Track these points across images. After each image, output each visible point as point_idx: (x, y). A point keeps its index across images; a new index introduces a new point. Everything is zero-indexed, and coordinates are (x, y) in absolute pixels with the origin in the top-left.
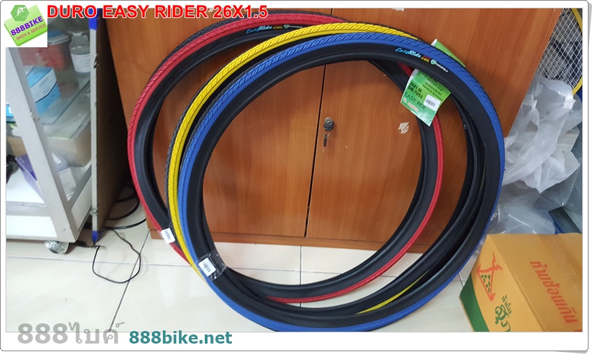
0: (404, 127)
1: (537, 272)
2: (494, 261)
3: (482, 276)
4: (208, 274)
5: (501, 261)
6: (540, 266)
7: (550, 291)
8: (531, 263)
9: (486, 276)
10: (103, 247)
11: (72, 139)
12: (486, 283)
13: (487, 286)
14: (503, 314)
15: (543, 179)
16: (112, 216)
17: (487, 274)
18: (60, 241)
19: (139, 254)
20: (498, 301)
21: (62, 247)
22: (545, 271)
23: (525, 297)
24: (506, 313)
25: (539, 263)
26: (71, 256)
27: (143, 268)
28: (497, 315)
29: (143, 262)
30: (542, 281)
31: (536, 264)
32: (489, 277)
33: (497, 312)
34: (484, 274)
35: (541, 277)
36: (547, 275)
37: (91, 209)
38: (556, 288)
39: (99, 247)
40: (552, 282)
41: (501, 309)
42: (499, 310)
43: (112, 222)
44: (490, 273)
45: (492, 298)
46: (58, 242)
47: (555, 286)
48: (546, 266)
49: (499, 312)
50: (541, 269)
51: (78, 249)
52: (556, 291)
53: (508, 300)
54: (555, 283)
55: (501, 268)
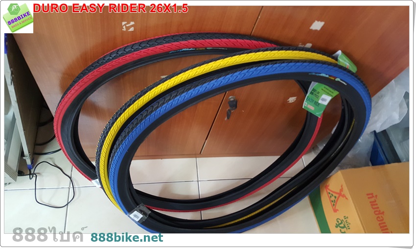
0: (292, 100)
1: (371, 202)
2: (341, 190)
3: (329, 193)
4: (137, 220)
5: (346, 192)
6: (373, 197)
7: (378, 219)
8: (368, 195)
9: (333, 195)
12: (332, 199)
13: (332, 201)
14: (342, 225)
19: (70, 178)
20: (340, 216)
22: (375, 201)
25: (372, 194)
29: (76, 186)
30: (373, 210)
31: (371, 196)
32: (335, 197)
34: (331, 193)
35: (374, 207)
36: (377, 204)
38: (382, 215)
40: (380, 211)
41: (342, 222)
42: (339, 221)
44: (336, 195)
45: (335, 211)
47: (381, 214)
48: (376, 196)
50: (372, 200)
52: (381, 219)
54: (382, 211)
55: (347, 199)
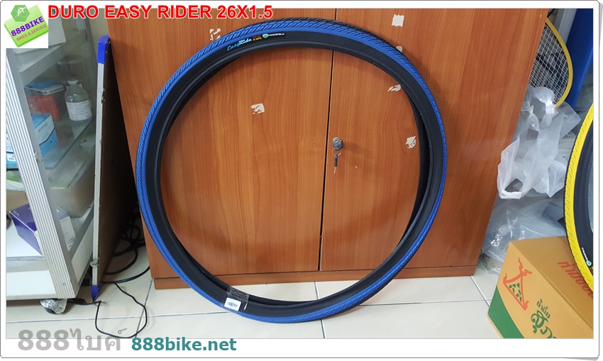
0: (411, 142)
1: (567, 271)
2: (521, 267)
3: (511, 287)
6: (569, 265)
7: (585, 288)
8: (559, 263)
9: (514, 285)
10: (104, 303)
11: (70, 188)
12: (516, 292)
13: (518, 295)
14: (541, 320)
15: (551, 183)
16: (110, 270)
17: (516, 283)
18: (59, 298)
19: (144, 307)
20: (533, 308)
21: (60, 306)
22: (574, 270)
23: (563, 296)
24: (544, 319)
25: (566, 263)
26: (69, 316)
27: (150, 320)
28: (534, 324)
29: (149, 315)
30: (575, 279)
31: (564, 264)
32: (518, 285)
33: (533, 320)
34: (512, 284)
35: (573, 276)
37: (91, 259)
39: (100, 302)
41: (538, 316)
42: (535, 317)
43: (111, 276)
44: (518, 281)
45: (525, 307)
46: (56, 300)
49: (536, 319)
50: (570, 268)
51: (77, 307)
53: (543, 304)
55: (530, 273)
